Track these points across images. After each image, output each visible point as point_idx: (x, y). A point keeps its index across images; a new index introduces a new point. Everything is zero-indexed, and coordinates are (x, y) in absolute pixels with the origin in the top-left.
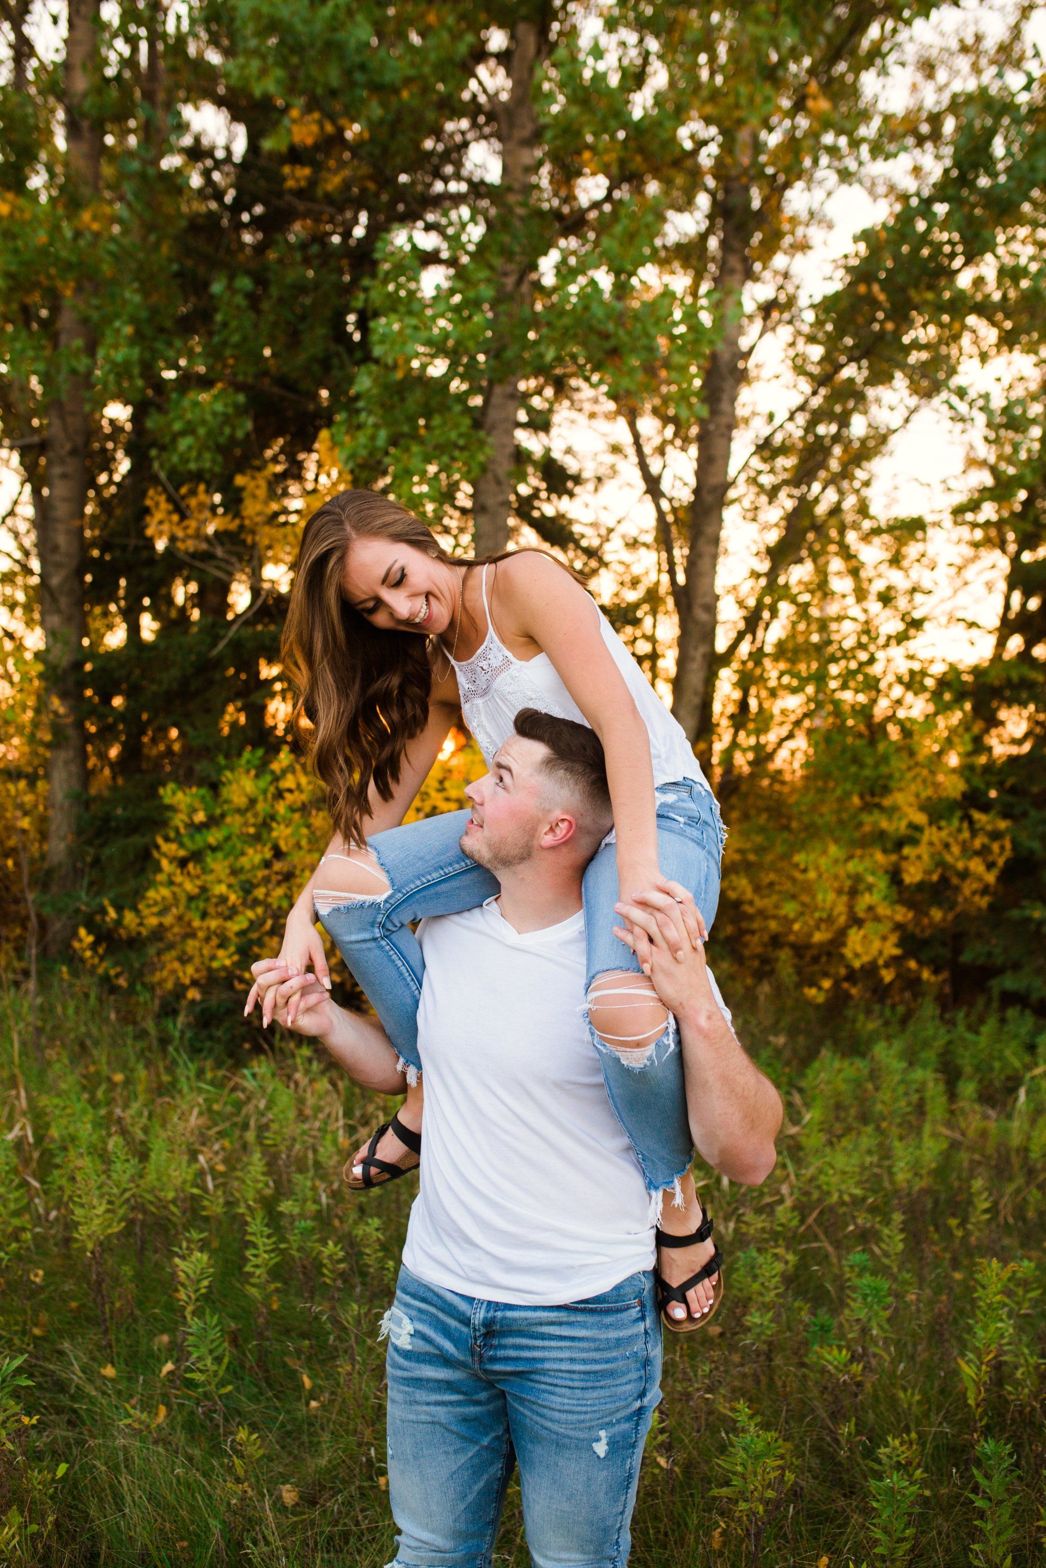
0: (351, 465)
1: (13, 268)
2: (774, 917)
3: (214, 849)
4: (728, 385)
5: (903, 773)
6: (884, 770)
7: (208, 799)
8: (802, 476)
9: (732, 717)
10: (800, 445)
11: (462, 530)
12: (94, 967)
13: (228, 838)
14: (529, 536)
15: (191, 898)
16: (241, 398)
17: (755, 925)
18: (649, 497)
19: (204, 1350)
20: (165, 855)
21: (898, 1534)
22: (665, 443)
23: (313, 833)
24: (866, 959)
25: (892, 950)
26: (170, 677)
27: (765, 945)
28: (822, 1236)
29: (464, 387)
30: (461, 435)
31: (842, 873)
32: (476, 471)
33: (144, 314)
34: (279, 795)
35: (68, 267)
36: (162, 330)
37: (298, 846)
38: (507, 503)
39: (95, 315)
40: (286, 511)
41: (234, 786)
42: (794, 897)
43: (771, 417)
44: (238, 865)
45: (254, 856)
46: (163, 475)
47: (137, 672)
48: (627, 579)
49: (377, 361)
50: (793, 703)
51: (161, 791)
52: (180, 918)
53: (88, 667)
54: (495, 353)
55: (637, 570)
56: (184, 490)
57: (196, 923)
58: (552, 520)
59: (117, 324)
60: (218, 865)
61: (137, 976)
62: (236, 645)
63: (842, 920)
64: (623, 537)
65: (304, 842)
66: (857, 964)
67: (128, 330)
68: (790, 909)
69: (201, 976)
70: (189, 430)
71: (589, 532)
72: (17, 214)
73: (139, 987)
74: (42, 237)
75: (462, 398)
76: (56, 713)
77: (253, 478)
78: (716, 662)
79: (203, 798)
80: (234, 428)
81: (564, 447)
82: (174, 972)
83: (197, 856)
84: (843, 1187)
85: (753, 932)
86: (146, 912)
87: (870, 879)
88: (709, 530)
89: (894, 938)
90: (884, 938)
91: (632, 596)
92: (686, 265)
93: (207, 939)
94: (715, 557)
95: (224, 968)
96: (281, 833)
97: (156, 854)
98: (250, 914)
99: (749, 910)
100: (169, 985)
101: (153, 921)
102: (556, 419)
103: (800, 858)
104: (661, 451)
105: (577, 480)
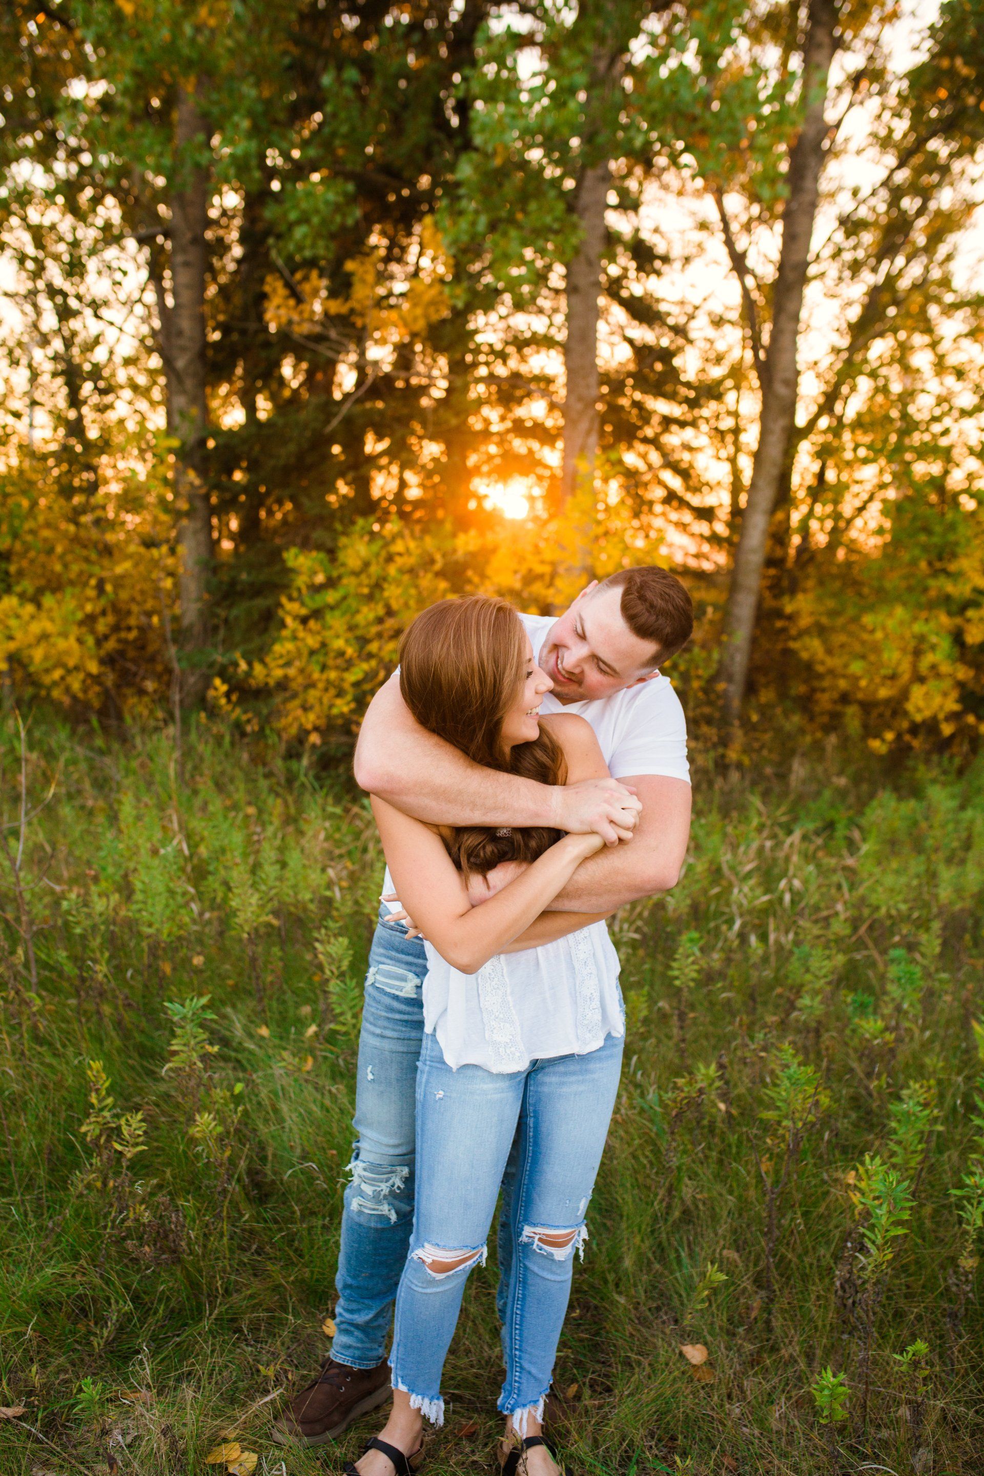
0: (453, 251)
1: (140, 67)
2: (844, 676)
3: (332, 608)
4: (812, 161)
5: (968, 541)
6: (951, 537)
7: (326, 562)
8: (886, 250)
9: (810, 488)
10: (884, 220)
11: (555, 310)
12: (228, 713)
13: (344, 598)
14: (618, 314)
15: (312, 653)
16: (350, 187)
17: (826, 683)
18: (735, 274)
19: (345, 1007)
20: (288, 613)
21: (912, 1148)
22: (750, 220)
23: (420, 593)
24: (927, 714)
25: (952, 705)
26: (286, 453)
27: (835, 702)
28: (871, 944)
29: (558, 172)
30: (556, 219)
31: (908, 634)
32: (569, 253)
33: (259, 108)
34: (390, 559)
35: (189, 64)
36: (275, 122)
37: (406, 605)
38: (597, 284)
39: (215, 110)
40: (390, 294)
41: (350, 551)
42: (863, 657)
43: (855, 193)
44: (354, 622)
45: (367, 614)
46: (280, 262)
47: (257, 448)
48: (712, 356)
49: (476, 149)
50: (869, 474)
51: (285, 555)
52: (302, 671)
53: (211, 444)
54: (589, 139)
55: (721, 346)
56: (298, 276)
57: (316, 675)
58: (640, 299)
59: (236, 118)
60: (336, 621)
61: (266, 721)
62: (348, 421)
63: (906, 677)
64: (710, 314)
65: (412, 603)
66: (918, 718)
67: (245, 124)
68: (856, 667)
69: (322, 722)
70: (304, 219)
71: (675, 310)
72: (141, 13)
73: (268, 732)
74: (165, 34)
75: (556, 183)
76: (191, 484)
77: (362, 263)
78: (794, 435)
79: (321, 562)
80: (344, 216)
81: (652, 227)
82: (296, 719)
83: (317, 614)
84: (892, 903)
85: (823, 690)
86: (272, 664)
87: (934, 639)
88: (790, 307)
89: (954, 694)
90: (945, 694)
91: (717, 372)
92: (776, 38)
93: (326, 690)
94: (796, 333)
95: (342, 715)
96: (392, 593)
97: (281, 613)
98: (365, 666)
99: (820, 669)
100: (293, 731)
101: (278, 673)
102: (645, 197)
103: (868, 619)
104: (747, 227)
105: (666, 259)
